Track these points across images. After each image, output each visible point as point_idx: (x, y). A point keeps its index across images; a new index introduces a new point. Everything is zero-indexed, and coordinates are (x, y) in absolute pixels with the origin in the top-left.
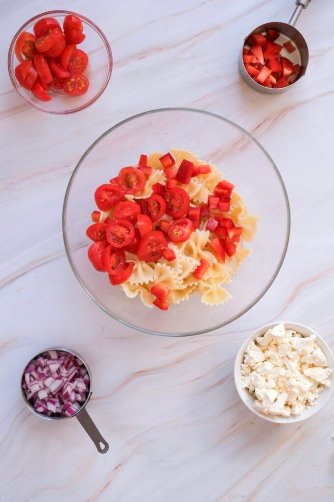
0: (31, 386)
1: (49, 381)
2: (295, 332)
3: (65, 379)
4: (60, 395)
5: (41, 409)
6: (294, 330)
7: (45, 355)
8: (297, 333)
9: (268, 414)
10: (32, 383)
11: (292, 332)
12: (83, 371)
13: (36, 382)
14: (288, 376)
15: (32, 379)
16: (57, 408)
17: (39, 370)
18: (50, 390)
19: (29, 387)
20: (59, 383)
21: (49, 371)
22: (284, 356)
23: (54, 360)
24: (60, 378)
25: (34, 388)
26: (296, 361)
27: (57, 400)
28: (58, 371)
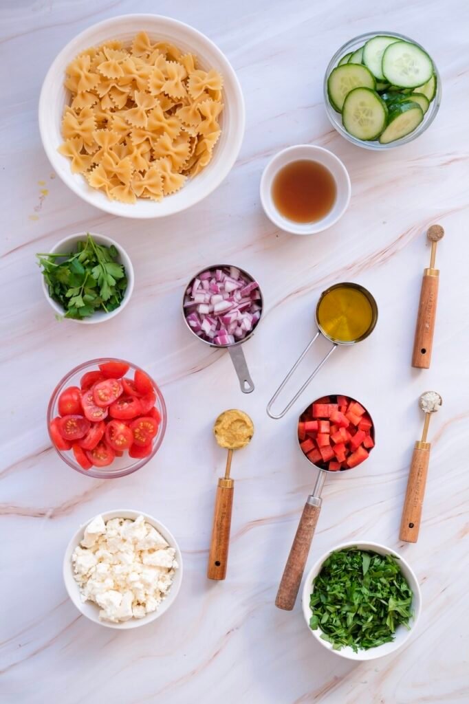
0: (197, 293)
1: (216, 298)
2: (122, 520)
3: (236, 305)
4: (220, 319)
5: (193, 324)
6: (119, 518)
7: (226, 269)
8: (125, 520)
9: (117, 621)
10: (199, 291)
11: (117, 521)
12: (256, 308)
13: (204, 292)
14: (125, 571)
15: (200, 288)
16: (211, 330)
17: (213, 281)
18: (214, 308)
19: (194, 294)
20: (226, 304)
21: (223, 289)
22: (117, 550)
23: (233, 279)
24: (230, 300)
25: (199, 297)
26: (131, 553)
27: (215, 322)
28: (232, 293)
